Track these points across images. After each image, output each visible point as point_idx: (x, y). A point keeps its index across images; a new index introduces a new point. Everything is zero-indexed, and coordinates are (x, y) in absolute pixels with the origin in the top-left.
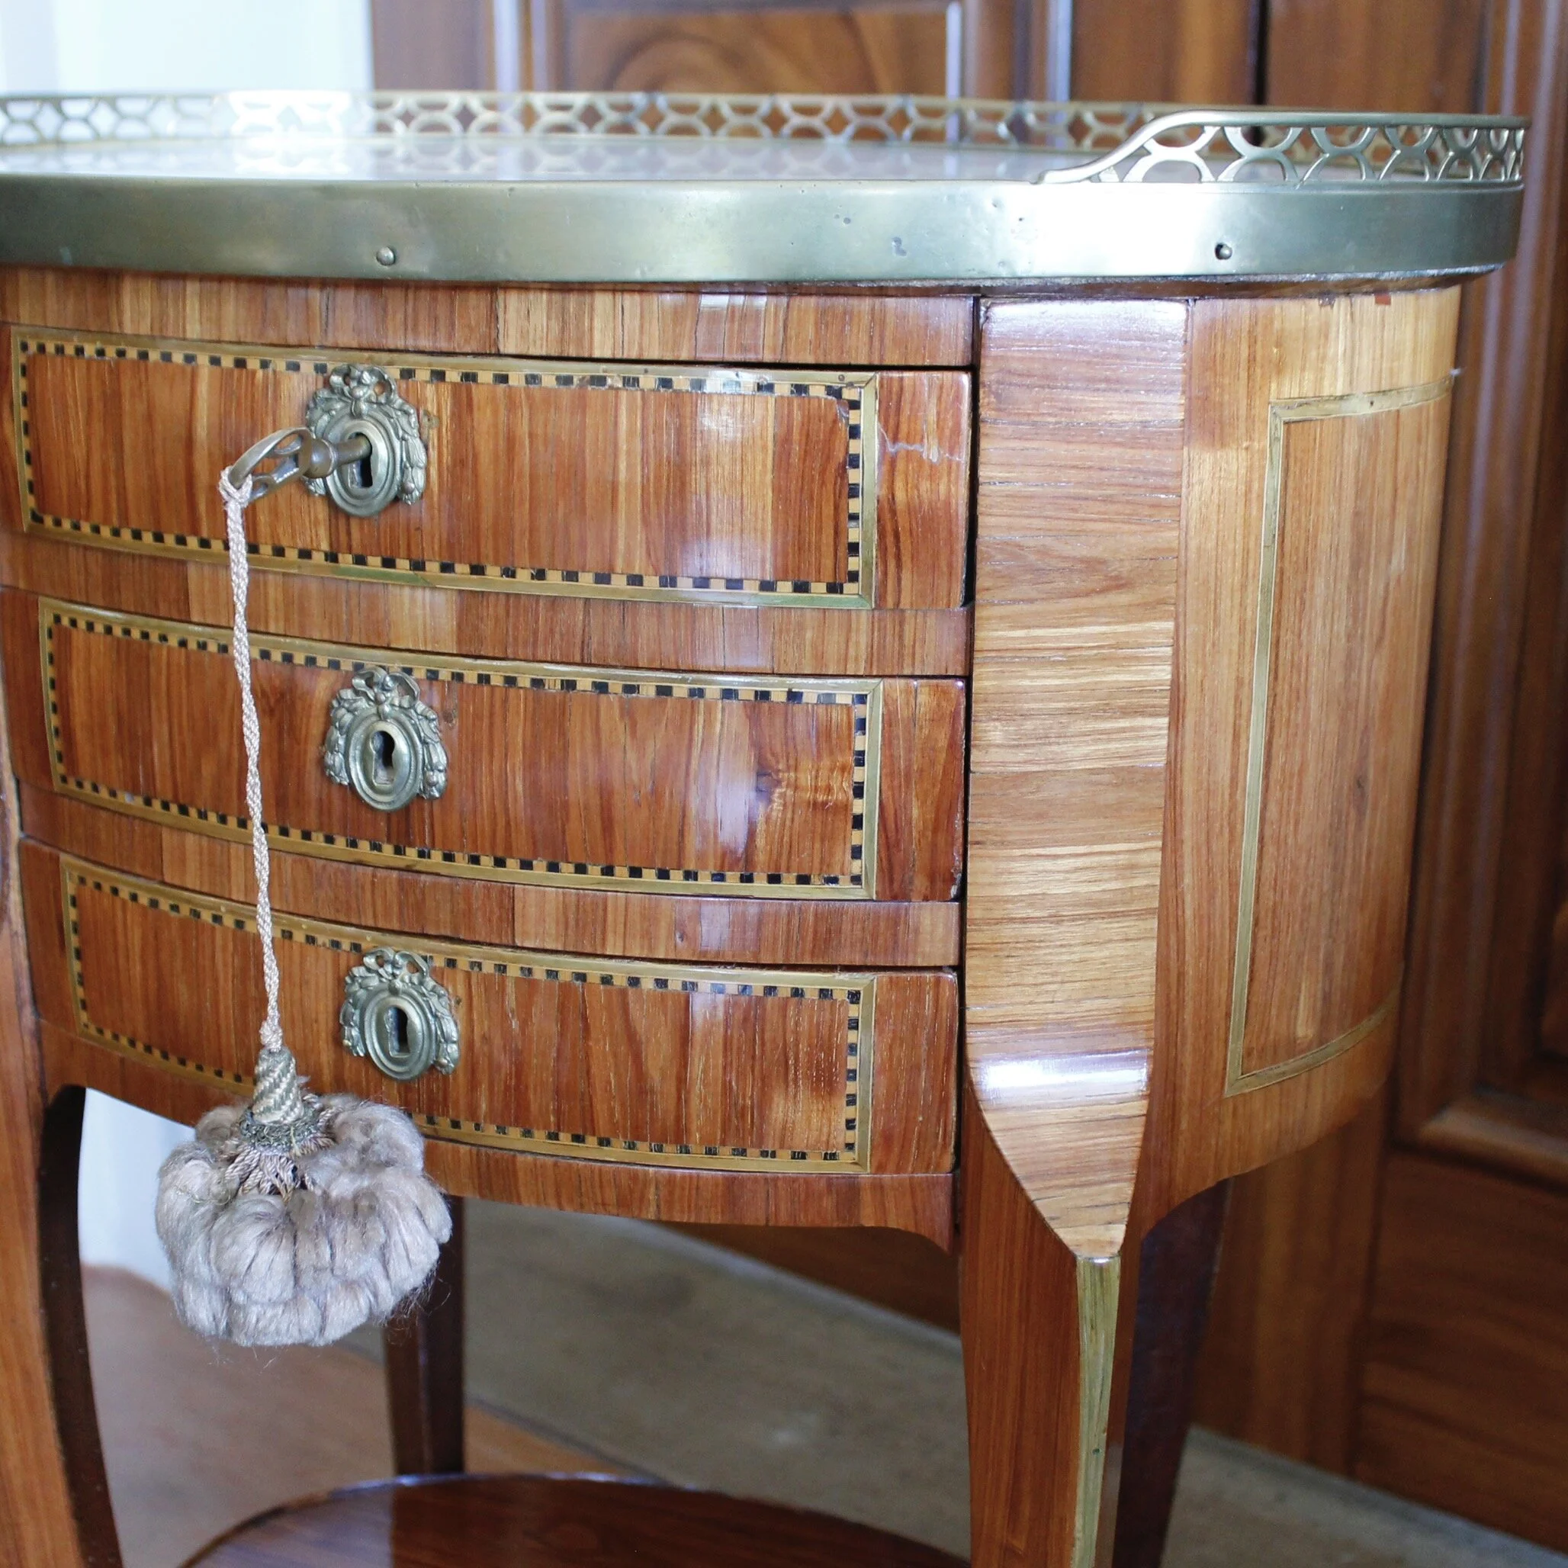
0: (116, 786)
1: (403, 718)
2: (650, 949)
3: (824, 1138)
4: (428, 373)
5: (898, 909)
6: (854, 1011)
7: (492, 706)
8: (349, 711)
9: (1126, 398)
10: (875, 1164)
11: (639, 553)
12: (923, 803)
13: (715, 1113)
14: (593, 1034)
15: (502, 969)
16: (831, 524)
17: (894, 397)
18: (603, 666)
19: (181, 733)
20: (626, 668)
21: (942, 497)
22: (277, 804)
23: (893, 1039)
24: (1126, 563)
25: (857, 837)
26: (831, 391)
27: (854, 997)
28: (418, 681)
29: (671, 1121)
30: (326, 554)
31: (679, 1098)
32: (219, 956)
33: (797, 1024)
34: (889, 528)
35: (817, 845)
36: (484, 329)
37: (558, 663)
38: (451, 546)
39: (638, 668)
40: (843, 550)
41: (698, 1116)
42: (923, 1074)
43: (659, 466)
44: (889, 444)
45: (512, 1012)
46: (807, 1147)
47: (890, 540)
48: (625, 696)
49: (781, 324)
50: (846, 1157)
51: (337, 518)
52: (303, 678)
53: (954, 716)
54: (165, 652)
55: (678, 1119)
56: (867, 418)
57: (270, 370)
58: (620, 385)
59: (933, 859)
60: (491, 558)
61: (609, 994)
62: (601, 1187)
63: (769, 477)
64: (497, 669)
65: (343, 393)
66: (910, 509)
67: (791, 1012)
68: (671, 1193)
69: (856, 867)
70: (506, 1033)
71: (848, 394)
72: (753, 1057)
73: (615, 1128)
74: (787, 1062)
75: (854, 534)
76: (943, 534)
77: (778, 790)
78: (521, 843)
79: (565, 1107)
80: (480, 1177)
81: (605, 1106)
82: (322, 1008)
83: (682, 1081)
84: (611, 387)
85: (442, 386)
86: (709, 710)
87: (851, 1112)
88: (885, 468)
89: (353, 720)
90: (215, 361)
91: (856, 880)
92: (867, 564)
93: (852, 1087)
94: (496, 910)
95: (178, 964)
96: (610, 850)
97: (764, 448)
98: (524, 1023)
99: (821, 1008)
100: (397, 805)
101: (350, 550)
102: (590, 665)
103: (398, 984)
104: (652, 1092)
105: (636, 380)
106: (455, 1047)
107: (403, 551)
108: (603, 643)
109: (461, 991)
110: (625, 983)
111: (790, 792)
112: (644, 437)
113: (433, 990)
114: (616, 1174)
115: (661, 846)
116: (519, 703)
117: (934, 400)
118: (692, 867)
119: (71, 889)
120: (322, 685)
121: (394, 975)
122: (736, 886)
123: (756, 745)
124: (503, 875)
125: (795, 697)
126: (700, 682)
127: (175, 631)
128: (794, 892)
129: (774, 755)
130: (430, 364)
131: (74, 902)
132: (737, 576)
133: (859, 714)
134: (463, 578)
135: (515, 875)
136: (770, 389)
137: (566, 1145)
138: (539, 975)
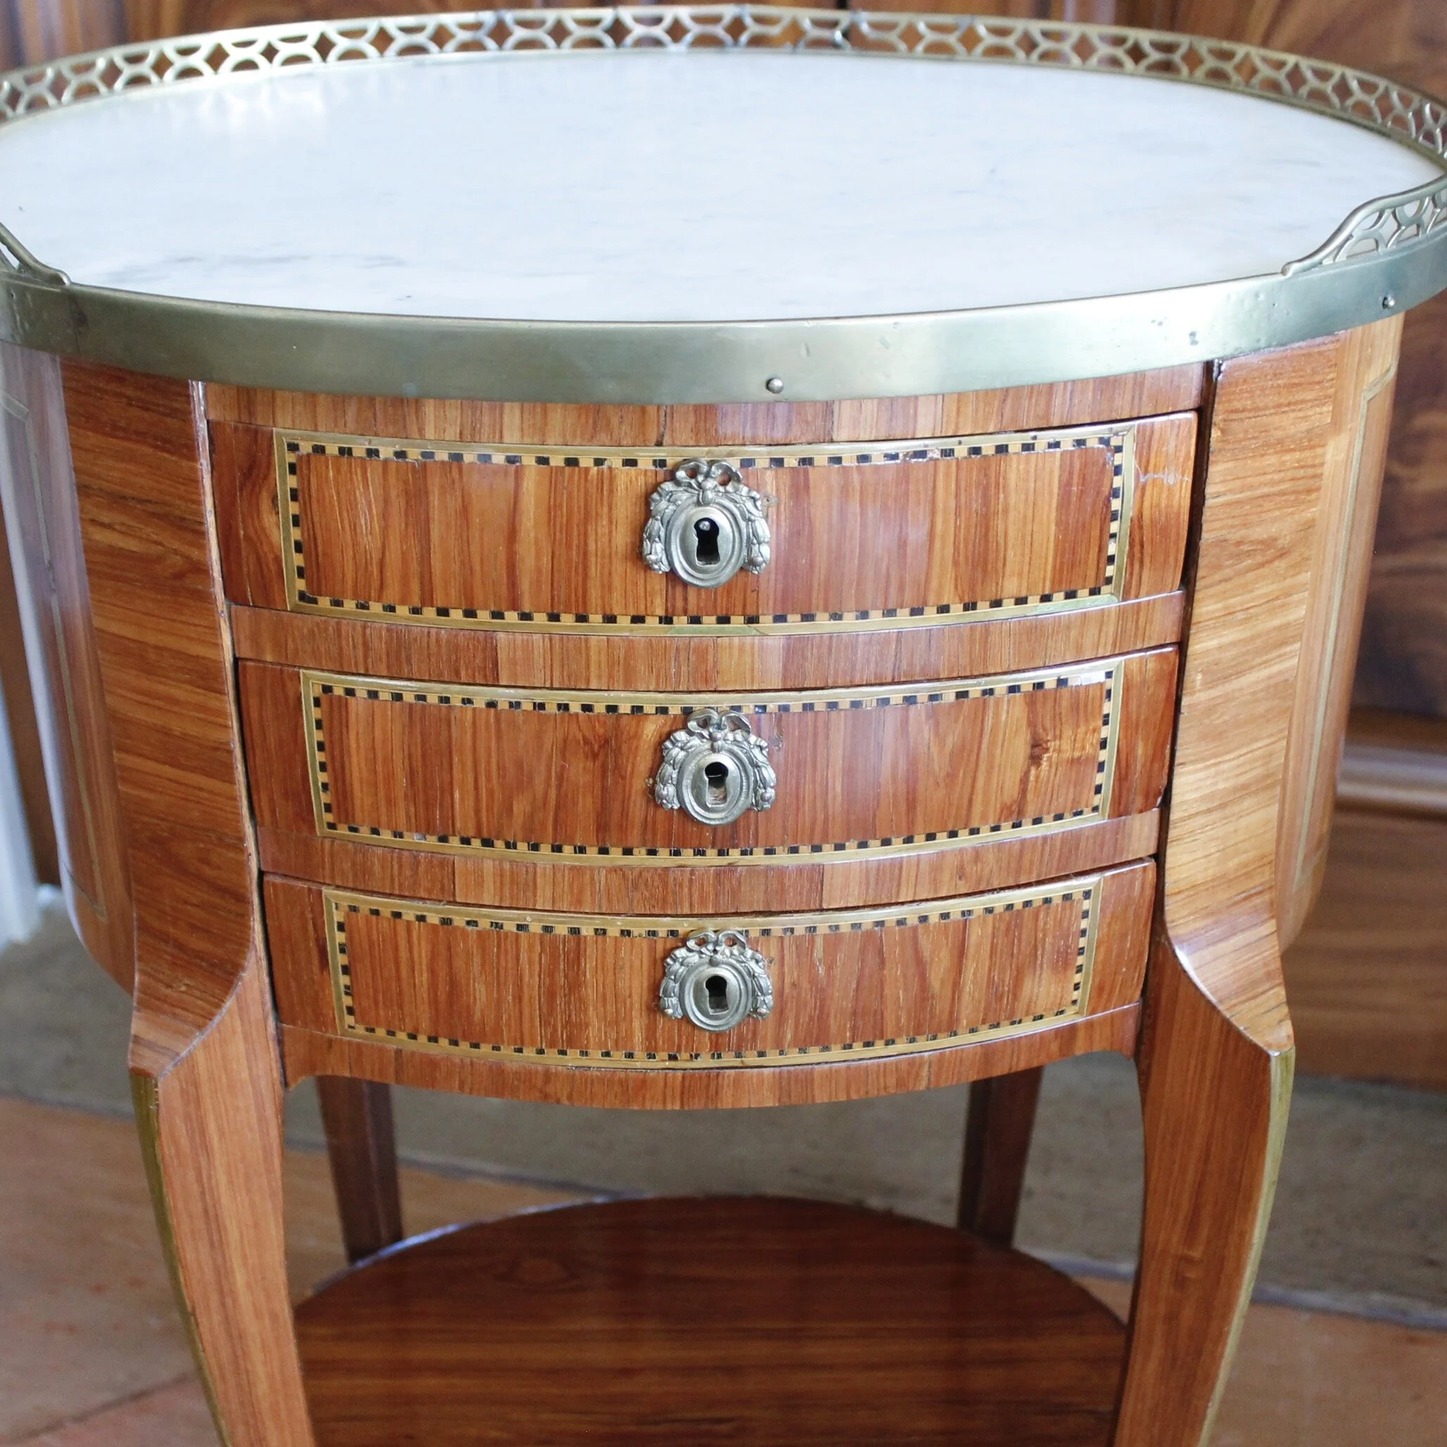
0: (402, 828)
1: (736, 749)
2: (936, 891)
3: (1058, 1001)
4: (768, 461)
5: (1119, 822)
6: (1087, 905)
7: (815, 727)
8: (682, 749)
9: (1301, 414)
10: (1090, 1009)
11: (949, 587)
12: (1146, 745)
13: (980, 1002)
14: (888, 965)
15: (812, 929)
16: (1097, 543)
17: (1147, 439)
18: (911, 682)
19: (489, 779)
20: (929, 681)
21: (1175, 510)
22: (598, 830)
23: (1112, 918)
24: (1288, 537)
25: (1100, 778)
26: (1102, 440)
27: (1087, 895)
28: (747, 716)
29: (945, 1017)
30: (661, 618)
31: (953, 999)
32: (524, 957)
33: (1045, 923)
34: (1137, 540)
35: (1071, 790)
36: (819, 422)
37: (872, 685)
38: (784, 600)
39: (938, 680)
40: (1104, 560)
41: (967, 1008)
42: (1129, 938)
43: (968, 519)
44: (1141, 476)
45: (820, 962)
46: (1045, 1010)
47: (1137, 549)
48: (930, 703)
49: (1068, 395)
50: (1071, 1010)
51: (674, 587)
52: (628, 725)
53: (1171, 674)
54: (469, 715)
55: (951, 1013)
56: (1127, 459)
57: (605, 467)
58: (939, 457)
59: (1149, 783)
60: (821, 607)
61: (902, 933)
62: (885, 1076)
63: (1054, 514)
64: (819, 698)
65: (690, 485)
66: (1153, 522)
67: (1041, 916)
68: (940, 1068)
69: (1097, 800)
70: (813, 980)
71: (1115, 442)
72: (1012, 955)
73: (899, 1031)
74: (1036, 954)
75: (1112, 549)
76: (1173, 538)
77: (1046, 755)
78: (836, 830)
79: (860, 1023)
80: (781, 1088)
81: (894, 1016)
82: (636, 984)
83: (957, 985)
84: (931, 459)
85: (780, 470)
86: (998, 703)
87: (1078, 978)
88: (1139, 493)
89: (686, 757)
90: (543, 461)
91: (1095, 809)
92: (1119, 570)
93: (1080, 960)
94: (806, 883)
95: (476, 968)
96: (911, 823)
97: (1051, 494)
98: (830, 968)
99: (1064, 909)
100: (730, 819)
101: (685, 612)
102: (899, 683)
103: (719, 957)
104: (933, 997)
105: (952, 451)
106: (770, 997)
107: (739, 609)
108: (911, 664)
109: (774, 952)
110: (916, 922)
111: (1055, 755)
112: (957, 496)
113: (752, 958)
114: (897, 1064)
115: (953, 812)
116: (839, 723)
117: (1174, 436)
118: (975, 825)
119: (338, 917)
120: (651, 729)
121: (715, 951)
122: (1007, 834)
123: (1032, 724)
124: (817, 858)
125: (1062, 682)
126: (991, 683)
127: (481, 695)
128: (1050, 828)
129: (1045, 730)
130: (769, 453)
131: (341, 927)
132: (1023, 594)
133: (1107, 687)
134: (794, 625)
135: (828, 857)
136: (1057, 445)
137: (858, 1051)
138: (845, 928)
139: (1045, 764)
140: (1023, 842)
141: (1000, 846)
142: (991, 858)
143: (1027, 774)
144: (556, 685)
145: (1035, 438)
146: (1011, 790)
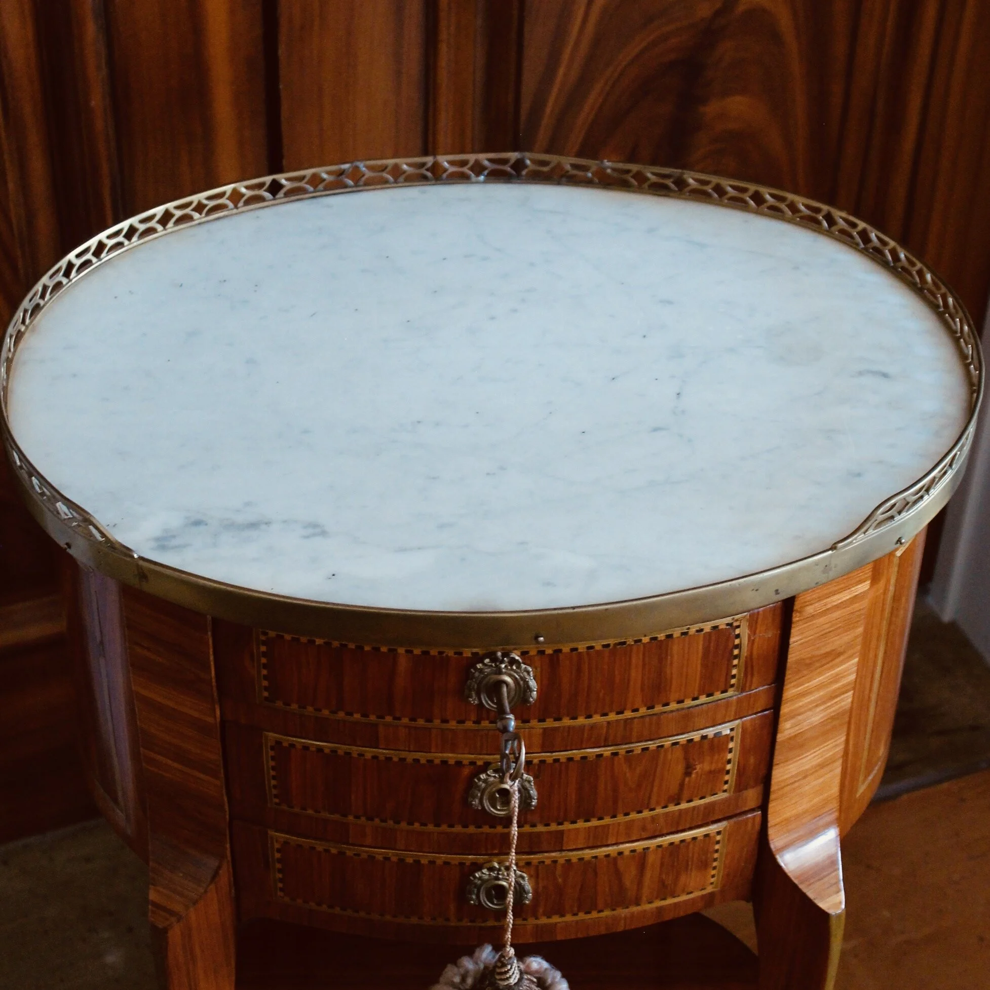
0: (320, 809)
3: (702, 884)
4: (536, 652)
5: (740, 794)
6: (718, 838)
7: (560, 769)
8: (483, 782)
10: (722, 885)
11: (639, 700)
12: (755, 757)
13: (654, 889)
14: (599, 876)
15: (555, 861)
16: (725, 670)
17: (755, 619)
18: (616, 745)
20: (626, 744)
22: (434, 816)
23: (734, 842)
25: (727, 777)
26: (728, 624)
27: (719, 833)
29: (633, 899)
30: (474, 722)
31: (638, 889)
32: (387, 872)
33: (693, 850)
34: (749, 665)
35: (710, 784)
37: (593, 748)
38: (544, 712)
39: (632, 743)
40: (729, 677)
41: (646, 893)
42: (746, 849)
43: (650, 669)
44: (752, 636)
45: (559, 876)
46: (694, 889)
47: (749, 669)
48: (626, 754)
50: (710, 887)
52: (453, 770)
54: (362, 761)
55: (637, 896)
56: (743, 631)
57: (444, 655)
58: (633, 643)
60: (565, 714)
61: (608, 861)
62: (598, 926)
63: (700, 661)
64: (563, 755)
65: (492, 666)
66: (759, 656)
67: (691, 846)
68: (632, 919)
69: (726, 787)
70: (556, 885)
71: (736, 624)
72: (674, 866)
73: (606, 906)
74: (688, 864)
75: (734, 672)
76: (771, 660)
77: (694, 771)
78: (572, 814)
79: (583, 903)
81: (603, 899)
83: (640, 883)
84: (629, 645)
85: (543, 656)
86: (666, 751)
87: (714, 872)
88: (750, 644)
89: (486, 785)
90: (409, 652)
91: (725, 791)
92: (738, 681)
93: (715, 864)
94: (553, 839)
95: (358, 876)
96: (616, 808)
97: (698, 652)
98: (565, 879)
99: (705, 841)
102: (610, 746)
103: (500, 876)
104: (626, 890)
105: (641, 640)
106: (530, 894)
107: (519, 717)
108: (615, 737)
109: (533, 873)
110: (616, 855)
111: (700, 771)
115: (640, 802)
116: (574, 767)
118: (653, 807)
119: (277, 846)
120: (466, 771)
121: (498, 874)
122: (672, 808)
123: (686, 759)
124: (561, 828)
125: (704, 737)
126: (661, 742)
127: (369, 752)
128: (697, 803)
129: (694, 759)
130: (537, 648)
131: (279, 851)
132: (682, 698)
133: (732, 735)
134: (550, 723)
135: (567, 826)
136: (701, 630)
137: (581, 916)
138: (574, 860)
139: (693, 776)
140: (680, 810)
141: (667, 814)
142: (662, 820)
143: (683, 780)
144: (412, 749)
145: (688, 629)
146: (674, 788)
